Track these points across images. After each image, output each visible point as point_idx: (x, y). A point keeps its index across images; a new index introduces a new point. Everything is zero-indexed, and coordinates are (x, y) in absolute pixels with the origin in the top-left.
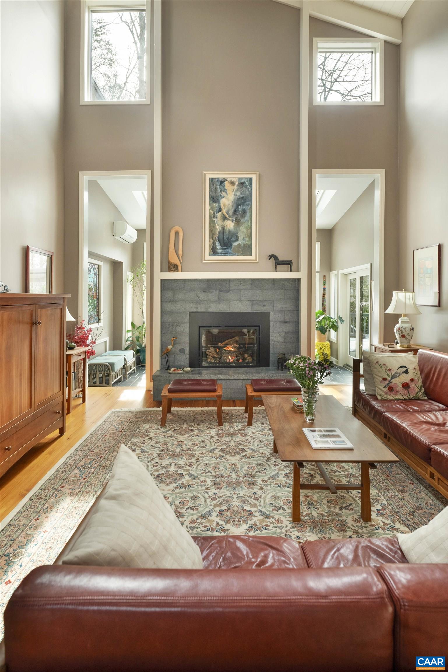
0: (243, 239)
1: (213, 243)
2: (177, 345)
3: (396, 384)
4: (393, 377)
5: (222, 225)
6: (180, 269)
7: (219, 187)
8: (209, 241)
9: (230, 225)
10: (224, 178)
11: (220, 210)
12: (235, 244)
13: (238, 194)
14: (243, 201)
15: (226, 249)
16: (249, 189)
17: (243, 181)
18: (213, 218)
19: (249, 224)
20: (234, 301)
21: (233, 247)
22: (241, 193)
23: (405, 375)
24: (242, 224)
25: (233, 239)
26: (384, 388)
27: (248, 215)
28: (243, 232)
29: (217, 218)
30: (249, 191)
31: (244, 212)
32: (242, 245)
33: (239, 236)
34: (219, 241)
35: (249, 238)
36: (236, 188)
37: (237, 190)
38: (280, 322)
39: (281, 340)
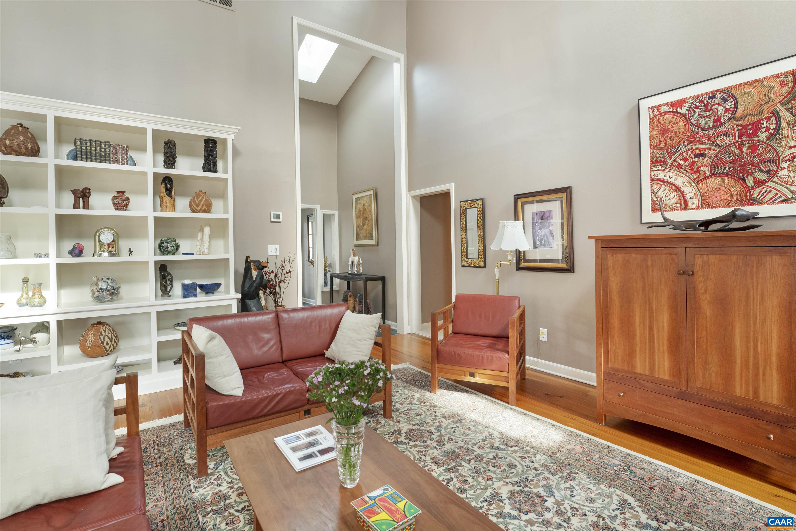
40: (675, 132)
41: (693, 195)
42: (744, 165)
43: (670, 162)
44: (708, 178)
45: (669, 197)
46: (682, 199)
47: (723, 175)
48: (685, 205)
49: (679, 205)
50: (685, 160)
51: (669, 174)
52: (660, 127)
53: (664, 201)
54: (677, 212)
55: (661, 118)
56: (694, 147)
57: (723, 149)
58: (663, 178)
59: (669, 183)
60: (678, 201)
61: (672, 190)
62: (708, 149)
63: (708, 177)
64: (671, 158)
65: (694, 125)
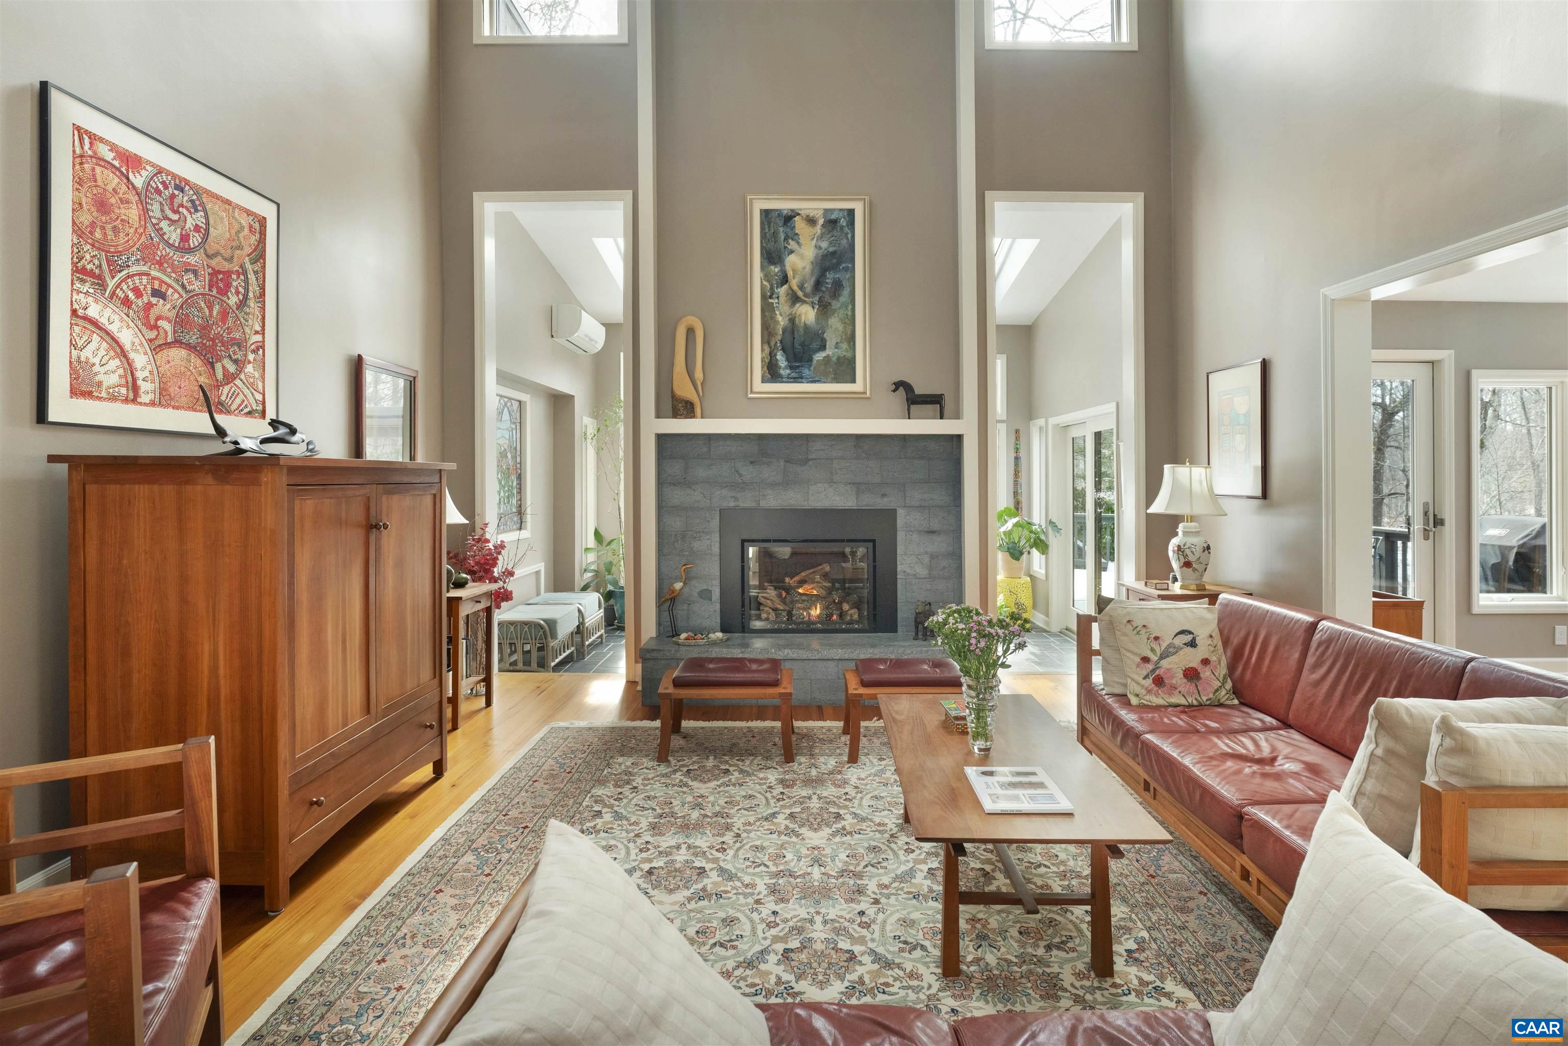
0: (837, 346)
1: (770, 353)
2: (694, 582)
3: (1169, 670)
4: (1163, 656)
5: (791, 314)
6: (698, 411)
7: (781, 229)
8: (763, 350)
9: (807, 314)
10: (792, 211)
11: (785, 280)
12: (819, 356)
13: (824, 245)
14: (835, 261)
15: (798, 367)
16: (847, 234)
17: (833, 217)
18: (771, 297)
19: (849, 313)
20: (819, 485)
21: (814, 362)
22: (831, 243)
23: (1189, 650)
24: (834, 311)
25: (815, 345)
26: (1145, 678)
27: (846, 292)
28: (836, 329)
29: (778, 298)
30: (847, 238)
31: (838, 286)
32: (834, 359)
33: (827, 338)
34: (783, 349)
35: (849, 345)
36: (819, 232)
37: (821, 237)
38: (919, 532)
39: (922, 572)
40: (122, 220)
41: (148, 374)
42: (213, 340)
43: (111, 284)
44: (168, 345)
45: (107, 367)
46: (130, 379)
47: (189, 347)
48: (133, 395)
49: (123, 391)
50: (138, 293)
51: (108, 312)
52: (95, 192)
53: (96, 374)
54: (118, 405)
55: (98, 170)
56: (154, 273)
57: (192, 295)
58: (97, 317)
59: (108, 333)
60: (123, 381)
61: (112, 353)
62: (172, 288)
63: (169, 343)
64: (113, 277)
65: (154, 225)
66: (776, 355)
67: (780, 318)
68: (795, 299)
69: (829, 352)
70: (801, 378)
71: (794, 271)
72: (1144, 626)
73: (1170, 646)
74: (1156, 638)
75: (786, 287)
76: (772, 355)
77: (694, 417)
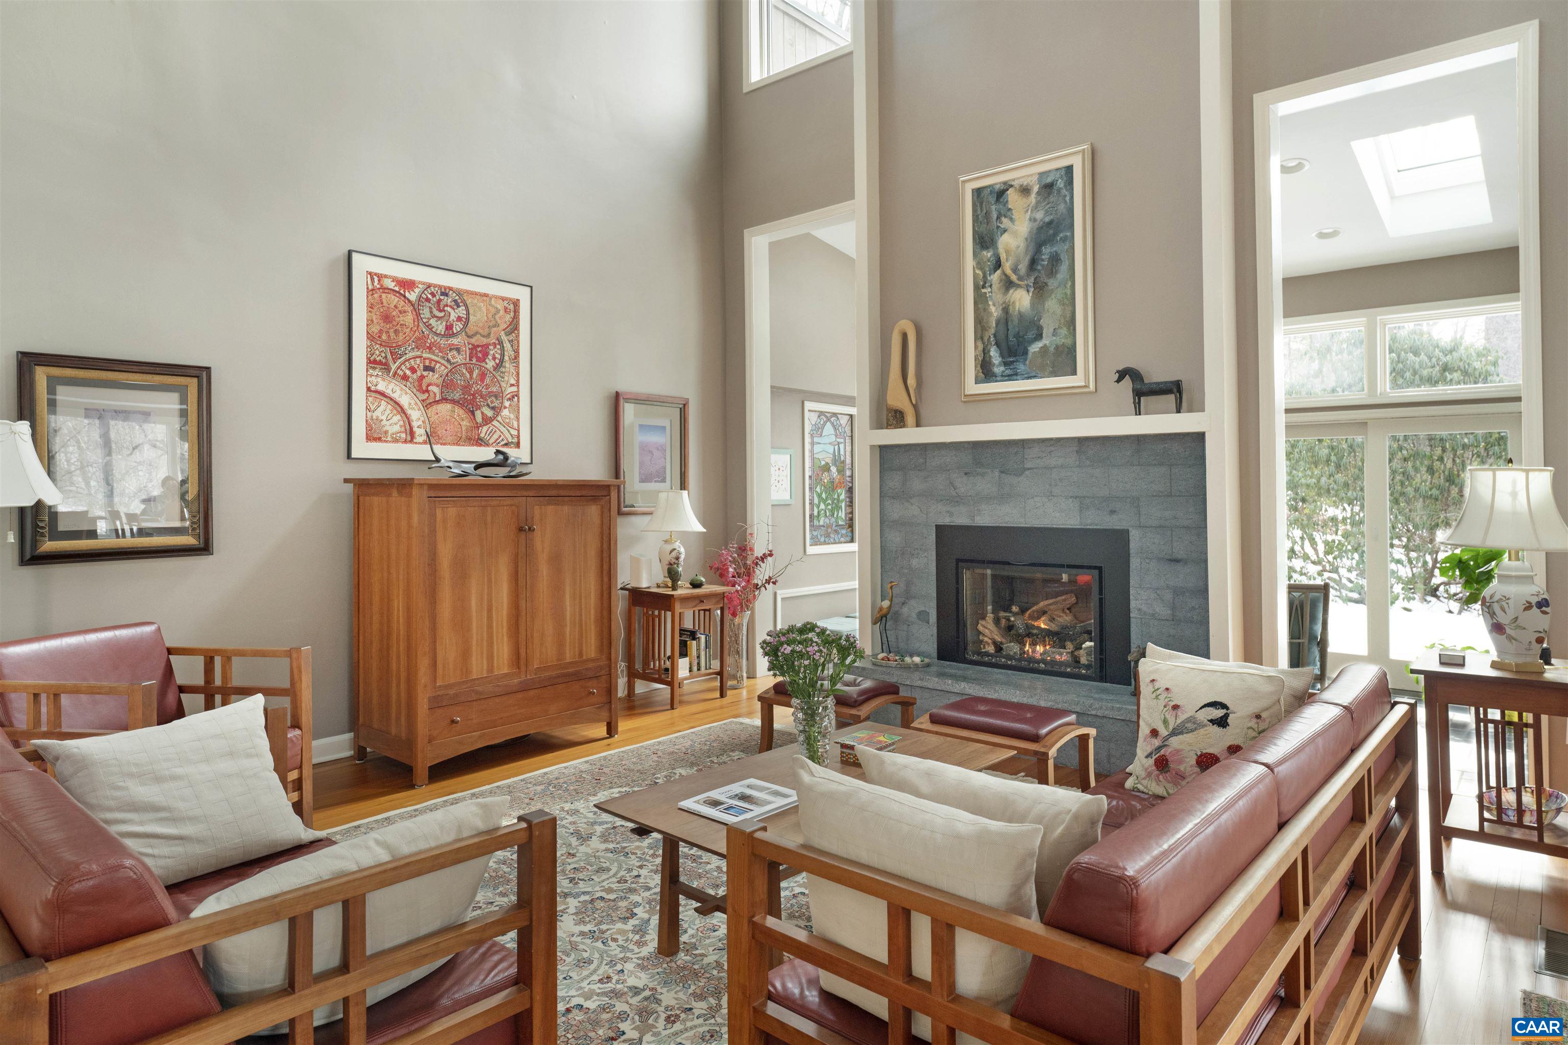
0: (1055, 333)
1: (984, 350)
2: (913, 602)
3: (1178, 751)
4: (1174, 733)
5: (1004, 302)
6: (910, 418)
7: (993, 207)
8: (976, 347)
9: (1022, 299)
10: (1005, 183)
11: (998, 265)
12: (1035, 348)
13: (1039, 215)
14: (1051, 232)
15: (1012, 362)
16: (1065, 196)
17: (1049, 180)
18: (984, 287)
19: (1069, 292)
20: (1036, 499)
21: (1030, 355)
22: (1047, 212)
24: (1052, 291)
25: (1031, 335)
26: (1147, 757)
27: (1064, 268)
28: (1054, 313)
29: (991, 286)
30: (1066, 202)
31: (1055, 260)
32: (1052, 349)
33: (1044, 326)
34: (997, 344)
35: (1069, 329)
36: (1034, 201)
37: (1036, 208)
38: (1159, 559)
39: (1163, 611)
40: (401, 325)
41: (421, 423)
42: (473, 395)
43: (394, 367)
44: (437, 402)
45: (391, 421)
46: (408, 427)
47: (453, 402)
48: (411, 436)
49: (403, 435)
50: (413, 370)
51: (392, 386)
52: (382, 310)
53: (384, 426)
54: (400, 445)
55: (384, 296)
56: (424, 355)
57: (455, 367)
58: (384, 390)
59: (391, 399)
60: (403, 429)
61: (395, 412)
62: (439, 363)
63: (438, 401)
64: (395, 363)
65: (425, 323)
66: (989, 351)
67: (993, 309)
68: (1008, 284)
69: (1045, 341)
70: (1016, 374)
71: (1007, 252)
72: (1167, 689)
73: (1192, 719)
74: (1176, 707)
75: (999, 272)
76: (985, 352)
77: (904, 426)
